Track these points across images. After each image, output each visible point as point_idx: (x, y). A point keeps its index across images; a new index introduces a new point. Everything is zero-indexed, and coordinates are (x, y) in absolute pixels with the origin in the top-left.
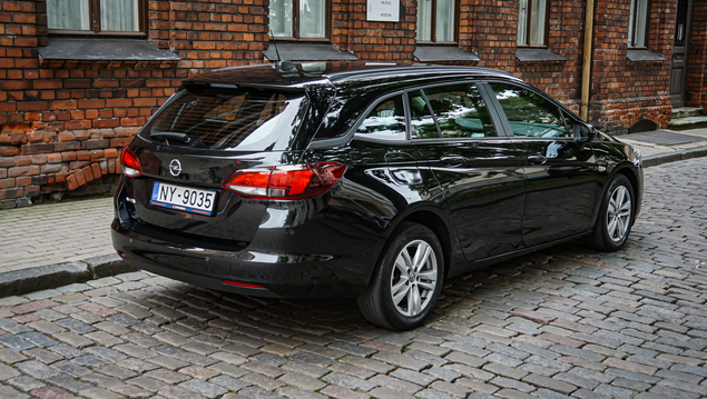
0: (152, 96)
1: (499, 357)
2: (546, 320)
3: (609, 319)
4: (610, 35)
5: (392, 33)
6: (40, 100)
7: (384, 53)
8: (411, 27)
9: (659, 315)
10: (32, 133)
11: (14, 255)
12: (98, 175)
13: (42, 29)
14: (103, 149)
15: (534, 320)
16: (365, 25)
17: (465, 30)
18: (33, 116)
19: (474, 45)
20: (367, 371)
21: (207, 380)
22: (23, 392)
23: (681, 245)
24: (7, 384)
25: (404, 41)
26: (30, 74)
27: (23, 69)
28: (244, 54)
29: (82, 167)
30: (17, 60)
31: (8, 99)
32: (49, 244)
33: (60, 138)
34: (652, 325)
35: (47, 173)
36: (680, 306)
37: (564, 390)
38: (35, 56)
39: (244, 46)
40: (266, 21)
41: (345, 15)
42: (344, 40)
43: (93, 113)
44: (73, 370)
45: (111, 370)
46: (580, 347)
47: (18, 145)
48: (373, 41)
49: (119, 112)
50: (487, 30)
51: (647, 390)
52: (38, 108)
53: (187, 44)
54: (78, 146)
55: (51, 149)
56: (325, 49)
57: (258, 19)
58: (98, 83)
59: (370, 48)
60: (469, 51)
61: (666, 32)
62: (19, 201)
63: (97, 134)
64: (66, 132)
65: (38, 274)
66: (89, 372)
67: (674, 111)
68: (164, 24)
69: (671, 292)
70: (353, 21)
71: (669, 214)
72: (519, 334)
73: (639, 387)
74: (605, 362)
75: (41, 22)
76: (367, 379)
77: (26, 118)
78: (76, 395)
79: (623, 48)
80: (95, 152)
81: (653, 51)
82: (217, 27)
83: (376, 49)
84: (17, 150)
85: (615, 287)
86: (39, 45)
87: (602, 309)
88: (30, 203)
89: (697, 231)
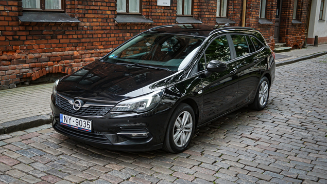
0: (68, 38)
1: (243, 156)
2: (257, 139)
3: (282, 138)
4: (253, 13)
5: (167, 11)
6: (20, 40)
7: (164, 19)
8: (175, 9)
9: (302, 135)
10: (16, 55)
11: (16, 111)
12: (45, 74)
13: (20, 8)
14: (47, 62)
15: (251, 139)
16: (157, 7)
17: (196, 10)
18: (16, 47)
19: (200, 16)
20: (190, 164)
21: (120, 171)
22: (37, 178)
23: (298, 103)
24: (29, 174)
25: (172, 15)
26: (15, 28)
27: (12, 26)
28: (107, 20)
29: (38, 70)
30: (10, 22)
31: (6, 40)
32: (30, 106)
33: (28, 57)
34: (301, 140)
35: (23, 73)
36: (309, 131)
37: (277, 171)
38: (17, 20)
39: (107, 16)
40: (116, 5)
41: (148, 3)
42: (148, 14)
43: (42, 46)
44: (57, 167)
45: (75, 167)
46: (276, 151)
47: (10, 60)
48: (160, 14)
49: (54, 45)
50: (205, 10)
51: (311, 171)
52: (19, 44)
53: (83, 15)
54: (36, 61)
55: (24, 62)
56: (140, 18)
57: (113, 5)
58: (44, 32)
59: (158, 17)
60: (198, 19)
61: (273, 12)
62: (11, 86)
63: (44, 55)
64: (31, 54)
65: (29, 121)
66: (65, 167)
67: (276, 44)
68: (73, 6)
69: (303, 125)
70: (152, 5)
71: (287, 89)
72: (248, 146)
73: (307, 169)
74: (288, 158)
75: (20, 5)
76: (191, 168)
77: (14, 48)
78: (62, 179)
79: (257, 18)
80: (44, 63)
81: (268, 20)
82: (95, 8)
83: (161, 18)
84: (9, 63)
85: (280, 123)
86: (19, 15)
87: (278, 133)
88: (16, 86)
89: (301, 97)
